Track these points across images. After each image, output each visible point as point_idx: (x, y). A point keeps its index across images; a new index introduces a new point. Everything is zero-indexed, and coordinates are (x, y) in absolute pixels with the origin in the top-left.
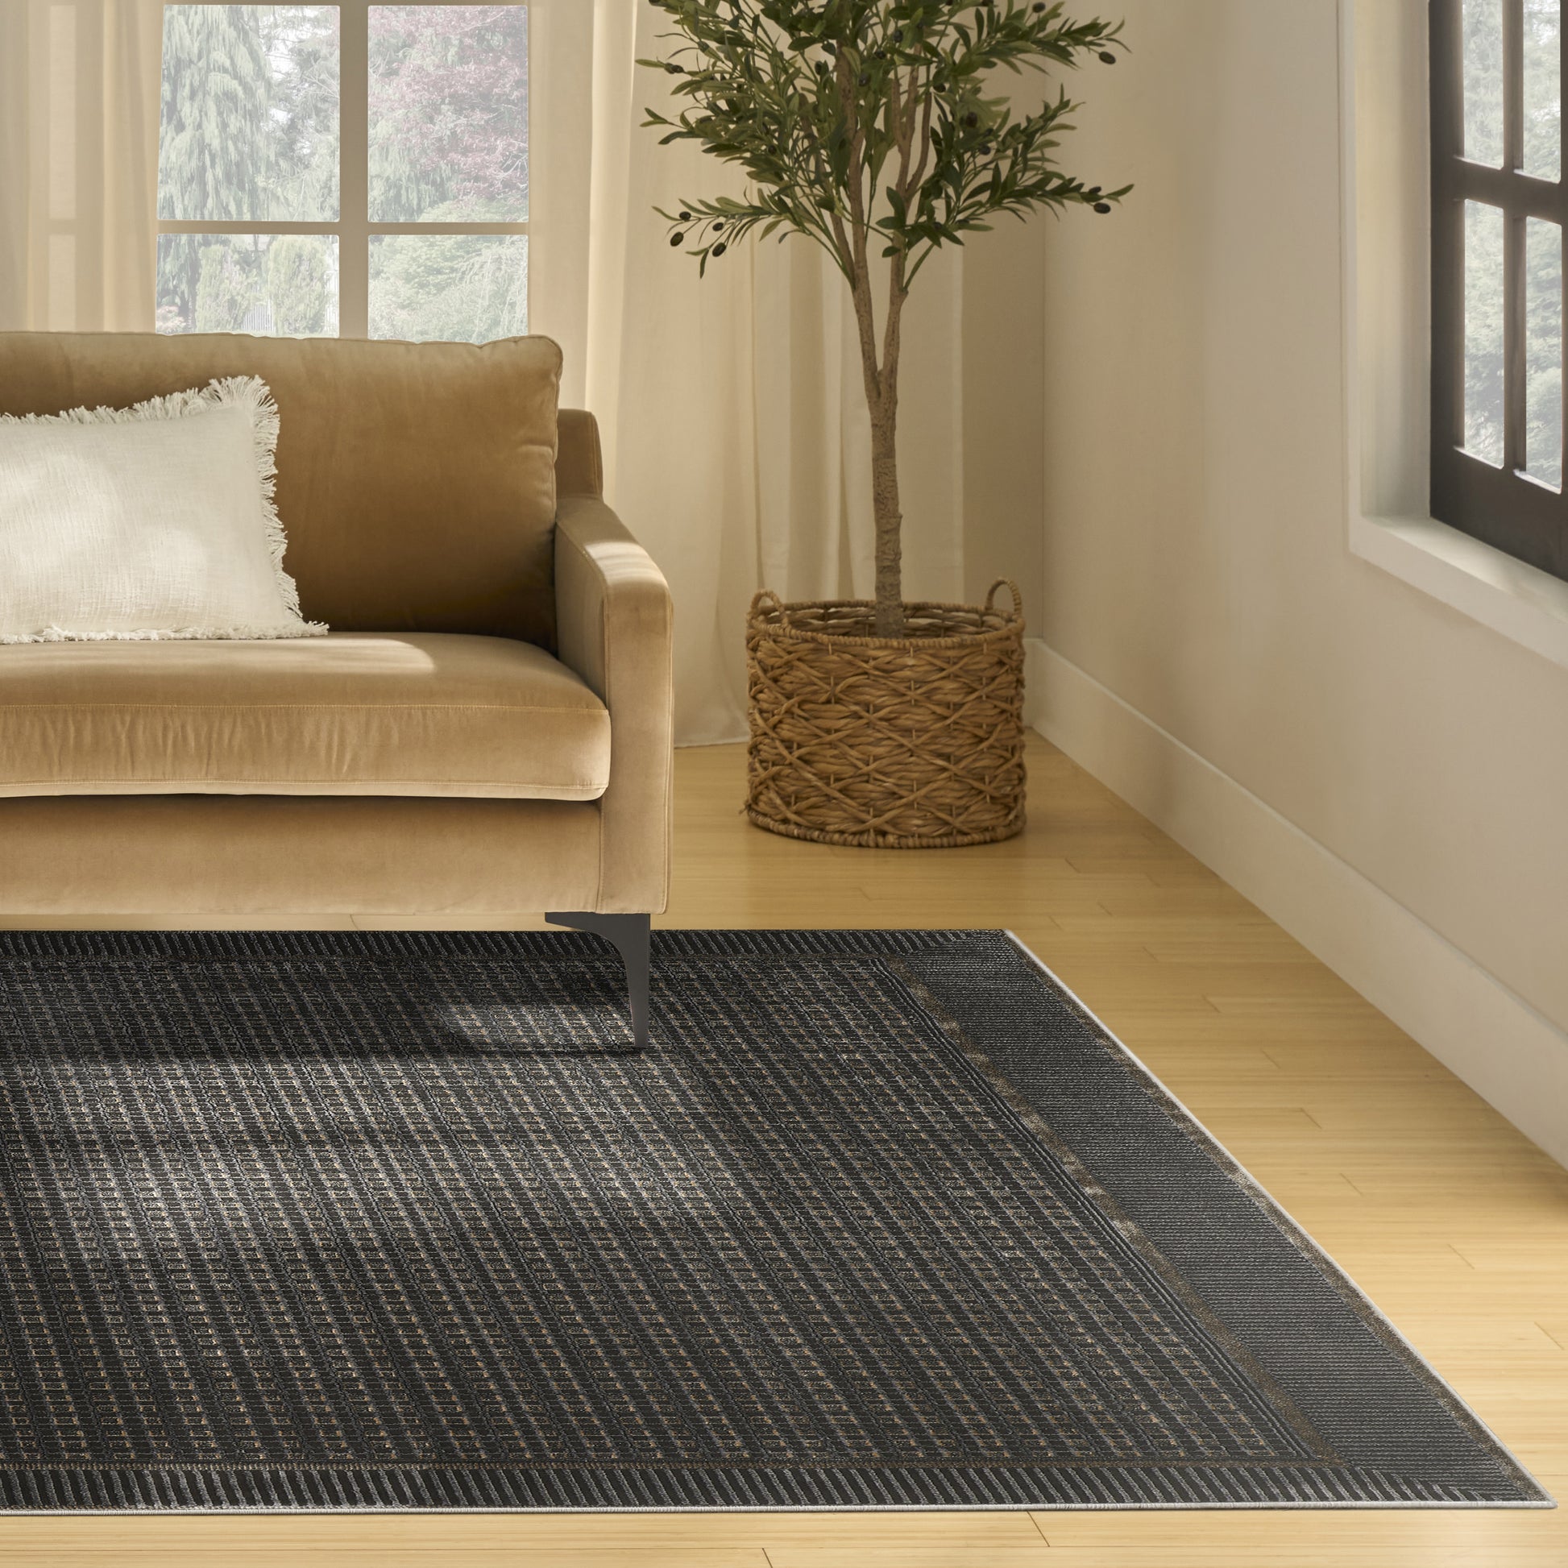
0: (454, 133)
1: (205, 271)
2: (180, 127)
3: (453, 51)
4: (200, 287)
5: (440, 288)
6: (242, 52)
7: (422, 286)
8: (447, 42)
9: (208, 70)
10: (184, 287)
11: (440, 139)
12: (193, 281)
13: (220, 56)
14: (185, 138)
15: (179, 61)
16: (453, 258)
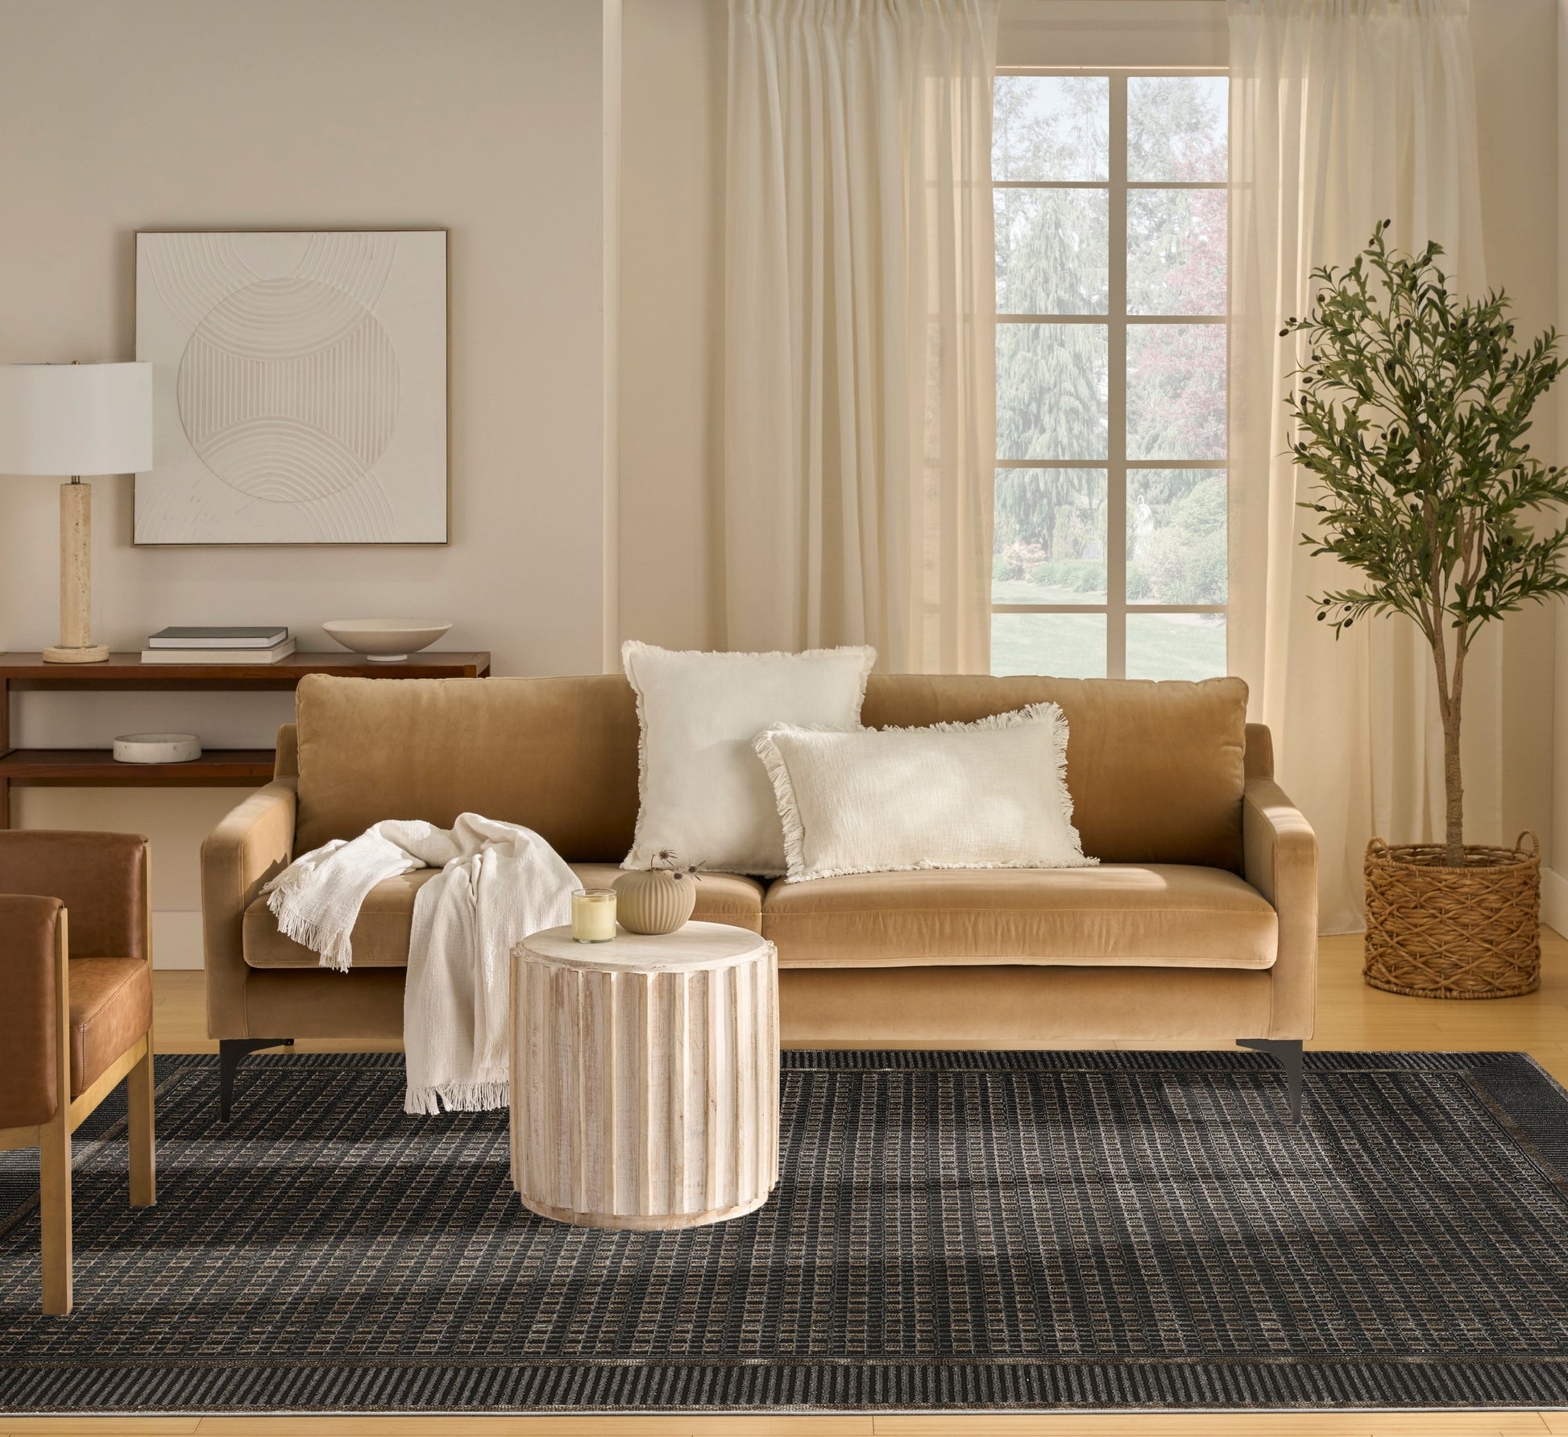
0: (1216, 434)
1: (1058, 522)
2: (1043, 431)
3: (1215, 382)
4: (1055, 532)
5: (1208, 532)
6: (1082, 384)
7: (1196, 531)
8: (1211, 376)
9: (1060, 394)
10: (1045, 532)
11: (1208, 438)
12: (1051, 528)
13: (1068, 385)
14: (1046, 437)
15: (1042, 388)
16: (1215, 514)
